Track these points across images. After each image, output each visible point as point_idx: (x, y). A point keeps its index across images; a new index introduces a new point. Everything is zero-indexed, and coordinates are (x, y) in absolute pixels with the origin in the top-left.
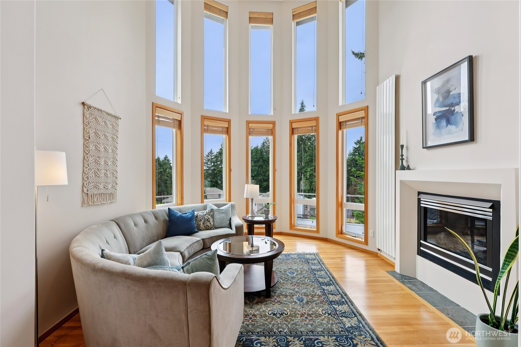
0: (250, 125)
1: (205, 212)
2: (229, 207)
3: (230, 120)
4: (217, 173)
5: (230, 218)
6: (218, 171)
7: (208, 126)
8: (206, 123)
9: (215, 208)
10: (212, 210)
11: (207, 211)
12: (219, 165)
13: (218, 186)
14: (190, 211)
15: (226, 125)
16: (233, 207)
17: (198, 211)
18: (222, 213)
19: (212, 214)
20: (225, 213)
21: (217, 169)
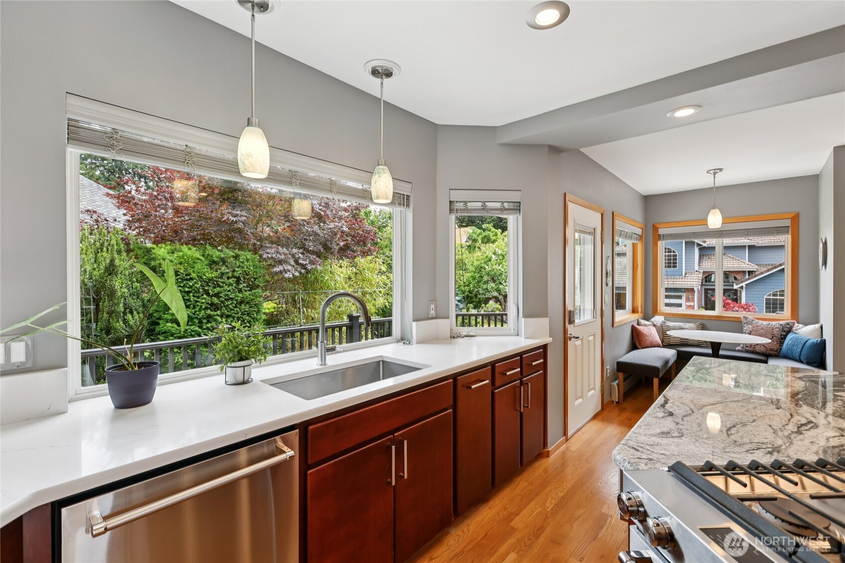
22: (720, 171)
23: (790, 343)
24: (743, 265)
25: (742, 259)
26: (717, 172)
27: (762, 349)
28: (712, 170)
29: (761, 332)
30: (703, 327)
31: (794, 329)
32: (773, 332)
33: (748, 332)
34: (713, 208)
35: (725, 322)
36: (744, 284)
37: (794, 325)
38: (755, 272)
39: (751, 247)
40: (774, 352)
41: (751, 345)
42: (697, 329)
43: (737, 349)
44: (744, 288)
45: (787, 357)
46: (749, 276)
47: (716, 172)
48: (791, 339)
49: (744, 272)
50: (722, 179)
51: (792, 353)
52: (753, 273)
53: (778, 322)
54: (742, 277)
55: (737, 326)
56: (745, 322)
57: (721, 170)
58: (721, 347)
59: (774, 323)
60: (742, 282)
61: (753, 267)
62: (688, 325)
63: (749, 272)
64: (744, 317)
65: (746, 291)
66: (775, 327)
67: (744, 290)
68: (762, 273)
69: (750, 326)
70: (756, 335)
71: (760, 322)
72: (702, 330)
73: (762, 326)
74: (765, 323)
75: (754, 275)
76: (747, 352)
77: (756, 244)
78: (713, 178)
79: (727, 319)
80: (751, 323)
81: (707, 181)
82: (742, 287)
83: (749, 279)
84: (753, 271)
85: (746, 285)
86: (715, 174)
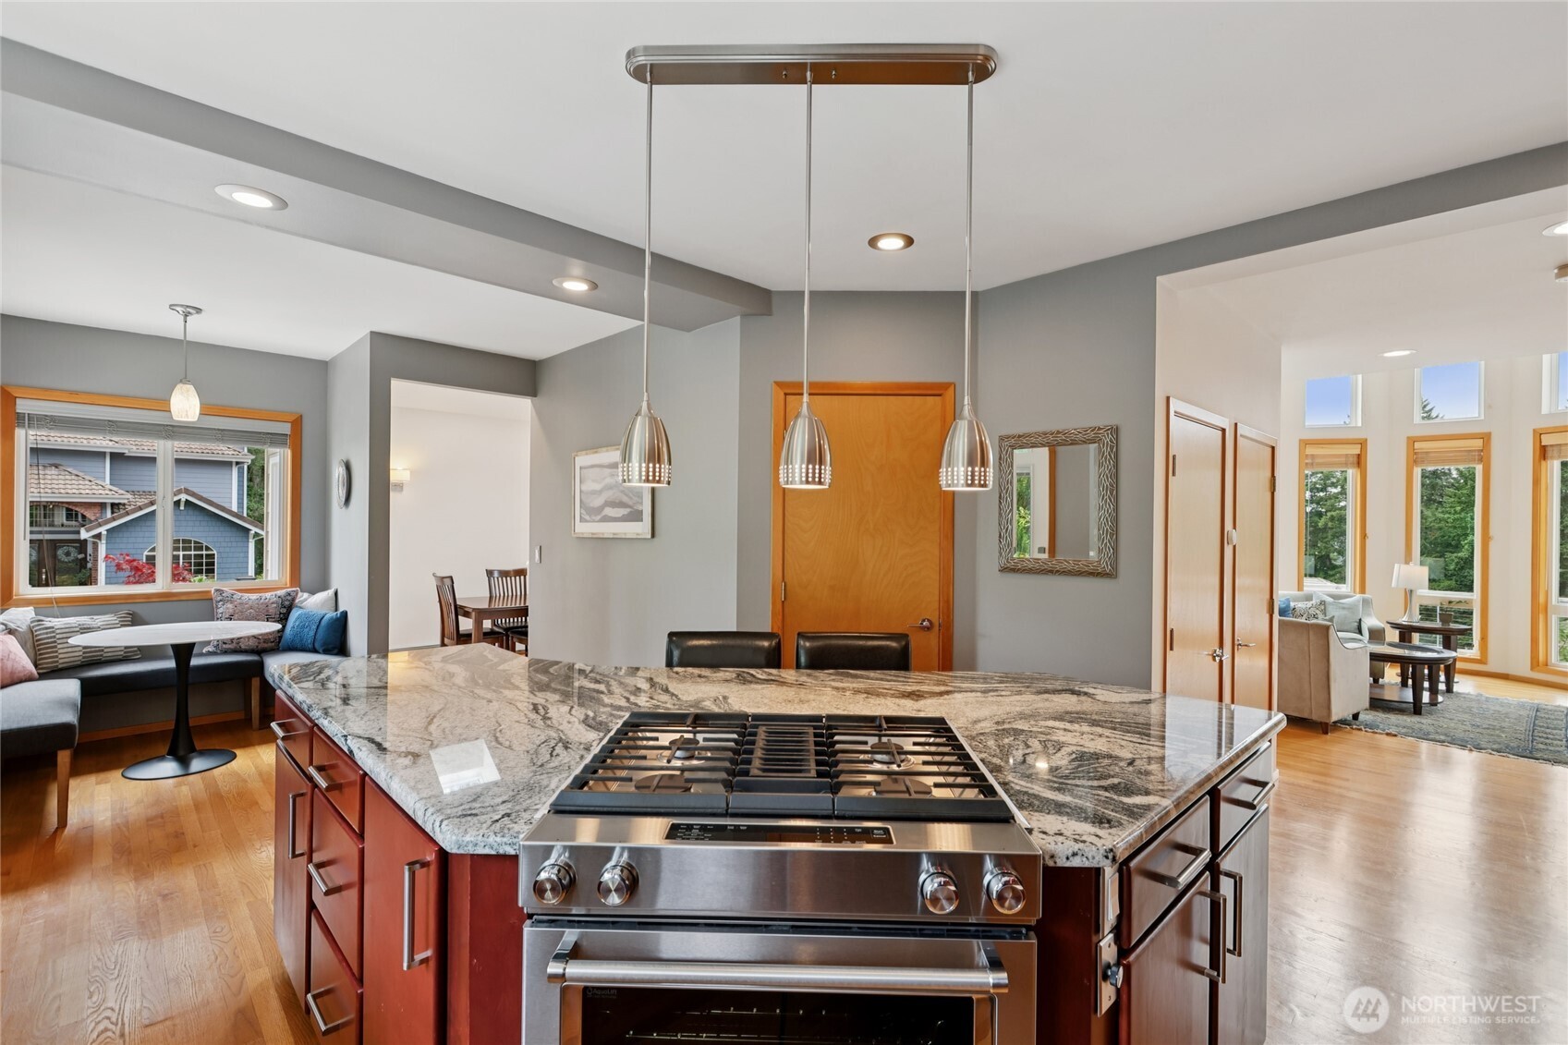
0: (1417, 445)
1: (1309, 604)
2: (1359, 601)
3: (1366, 440)
4: (1325, 529)
5: (1360, 620)
6: (1332, 518)
7: (1312, 455)
8: (1310, 451)
9: (1329, 600)
10: (1323, 603)
11: (1314, 602)
12: (1336, 497)
13: (1331, 573)
14: (1283, 599)
15: (1356, 450)
16: (1366, 602)
17: (1294, 601)
18: (1344, 608)
19: (1323, 607)
20: (1349, 608)
21: (1329, 514)
22: (197, 312)
23: (297, 624)
24: (100, 492)
25: (97, 478)
26: (189, 313)
27: (252, 643)
28: (182, 306)
29: (250, 613)
30: (135, 620)
31: (297, 601)
32: (267, 611)
33: (227, 616)
34: (181, 381)
35: (182, 603)
36: (103, 530)
37: (297, 594)
38: (124, 505)
39: (117, 457)
40: (270, 644)
41: (232, 640)
42: (122, 626)
43: (204, 651)
44: (104, 538)
45: (292, 648)
46: (113, 513)
47: (189, 311)
48: (298, 618)
49: (102, 506)
50: (202, 329)
51: (301, 640)
52: (121, 507)
53: (274, 593)
54: (98, 515)
55: (205, 608)
56: (219, 599)
57: (199, 311)
58: (194, 652)
59: (268, 595)
60: (100, 525)
61: (120, 496)
62: (99, 620)
63: (113, 505)
64: (217, 590)
65: (107, 543)
66: (271, 601)
67: (104, 541)
68: (140, 508)
69: (230, 606)
70: (239, 620)
71: (246, 596)
72: (132, 625)
73: (250, 603)
74: (254, 596)
75: (122, 511)
76: (226, 652)
77: (126, 451)
78: (183, 323)
79: (184, 598)
80: (230, 599)
81: (170, 325)
82: (98, 536)
83: (114, 519)
84: (120, 504)
85: (107, 530)
86: (186, 316)
